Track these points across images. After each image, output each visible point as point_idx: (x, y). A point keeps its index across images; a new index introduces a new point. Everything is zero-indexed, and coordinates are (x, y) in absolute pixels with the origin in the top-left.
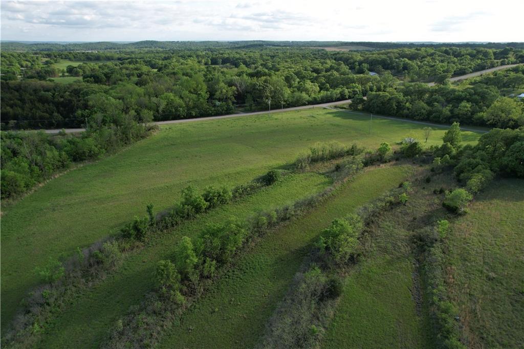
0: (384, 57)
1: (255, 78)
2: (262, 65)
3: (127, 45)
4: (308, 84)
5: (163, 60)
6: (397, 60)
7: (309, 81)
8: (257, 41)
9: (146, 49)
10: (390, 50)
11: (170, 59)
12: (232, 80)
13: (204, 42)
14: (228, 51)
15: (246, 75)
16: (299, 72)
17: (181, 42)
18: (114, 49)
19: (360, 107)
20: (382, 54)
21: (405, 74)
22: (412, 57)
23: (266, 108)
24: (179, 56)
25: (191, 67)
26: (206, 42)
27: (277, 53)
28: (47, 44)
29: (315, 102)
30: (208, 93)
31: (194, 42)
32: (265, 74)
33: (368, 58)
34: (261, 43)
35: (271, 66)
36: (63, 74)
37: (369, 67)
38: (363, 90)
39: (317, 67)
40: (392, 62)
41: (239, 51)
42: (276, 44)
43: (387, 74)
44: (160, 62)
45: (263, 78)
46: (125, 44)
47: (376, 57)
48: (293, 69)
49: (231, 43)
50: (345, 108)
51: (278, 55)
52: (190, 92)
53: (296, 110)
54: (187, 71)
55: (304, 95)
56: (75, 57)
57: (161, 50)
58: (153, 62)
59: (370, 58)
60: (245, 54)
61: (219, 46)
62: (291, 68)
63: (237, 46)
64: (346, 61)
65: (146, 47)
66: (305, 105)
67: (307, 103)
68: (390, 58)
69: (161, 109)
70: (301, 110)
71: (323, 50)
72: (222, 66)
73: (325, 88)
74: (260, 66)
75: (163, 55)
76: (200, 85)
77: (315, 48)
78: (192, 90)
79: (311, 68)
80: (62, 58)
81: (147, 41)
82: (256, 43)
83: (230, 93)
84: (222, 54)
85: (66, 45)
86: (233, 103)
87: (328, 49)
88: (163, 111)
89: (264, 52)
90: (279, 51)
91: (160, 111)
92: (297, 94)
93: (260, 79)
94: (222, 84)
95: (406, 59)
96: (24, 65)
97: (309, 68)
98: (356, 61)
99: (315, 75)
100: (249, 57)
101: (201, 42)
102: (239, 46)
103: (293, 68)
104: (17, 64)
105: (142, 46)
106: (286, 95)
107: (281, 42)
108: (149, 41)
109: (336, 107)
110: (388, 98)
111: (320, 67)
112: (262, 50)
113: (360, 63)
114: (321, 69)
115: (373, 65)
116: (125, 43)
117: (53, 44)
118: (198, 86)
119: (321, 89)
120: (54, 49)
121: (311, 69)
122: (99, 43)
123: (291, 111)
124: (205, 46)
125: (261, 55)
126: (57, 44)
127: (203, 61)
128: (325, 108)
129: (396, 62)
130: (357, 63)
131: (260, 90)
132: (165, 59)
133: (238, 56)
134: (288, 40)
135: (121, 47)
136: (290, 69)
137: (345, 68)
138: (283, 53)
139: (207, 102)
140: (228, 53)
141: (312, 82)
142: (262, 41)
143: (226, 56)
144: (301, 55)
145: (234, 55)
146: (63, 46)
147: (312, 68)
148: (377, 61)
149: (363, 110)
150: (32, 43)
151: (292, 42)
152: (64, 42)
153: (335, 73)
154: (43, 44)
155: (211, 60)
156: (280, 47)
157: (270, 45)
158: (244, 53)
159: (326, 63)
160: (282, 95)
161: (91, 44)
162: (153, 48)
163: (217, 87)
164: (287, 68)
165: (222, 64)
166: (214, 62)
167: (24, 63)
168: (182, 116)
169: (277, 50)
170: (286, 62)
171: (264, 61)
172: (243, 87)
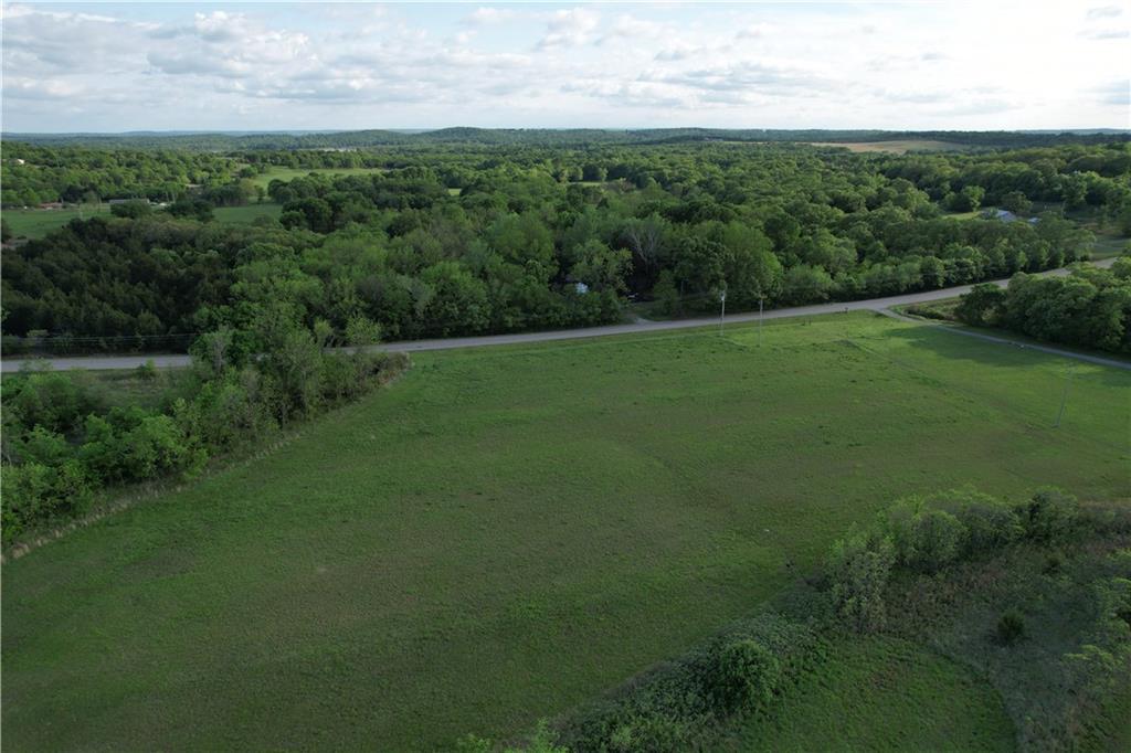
0: (1025, 168)
1: (685, 225)
2: (700, 183)
3: (418, 135)
4: (829, 244)
5: (478, 168)
6: (1067, 177)
7: (826, 230)
8: (689, 129)
9: (453, 145)
10: (1033, 151)
11: (493, 167)
12: (621, 228)
13: (575, 131)
14: (625, 151)
15: (661, 214)
16: (797, 206)
17: (528, 130)
18: (392, 144)
19: (988, 315)
20: (1017, 159)
21: (1100, 214)
22: (1109, 169)
23: (712, 310)
24: (514, 162)
25: (533, 186)
26: (580, 130)
27: (735, 155)
28: (269, 135)
29: (849, 295)
30: (556, 262)
31: (555, 131)
32: (711, 215)
33: (975, 172)
34: (699, 133)
35: (723, 188)
36: (260, 199)
37: (983, 195)
38: (985, 261)
39: (843, 193)
40: (1049, 183)
41: (649, 149)
42: (731, 136)
43: (1054, 215)
44: (471, 174)
45: (708, 225)
46: (414, 135)
47: (999, 169)
48: (780, 198)
49: (632, 132)
50: (940, 317)
51: (738, 161)
52: (509, 258)
53: (797, 319)
54: (522, 197)
55: (819, 274)
56: (301, 162)
57: (483, 146)
58: (456, 174)
59: (984, 172)
60: (662, 158)
61: (606, 140)
62: (775, 194)
63: (645, 139)
64: (917, 177)
65: (454, 141)
66: (819, 301)
67: (826, 297)
68: (1045, 170)
69: (420, 306)
70: (811, 319)
71: (842, 149)
72: (606, 183)
73: (872, 252)
74: (697, 188)
75: (483, 158)
76: (536, 241)
77: (824, 145)
78: (515, 254)
79: (827, 194)
80: (275, 164)
81: (457, 128)
82: (686, 133)
83: (614, 267)
84: (610, 157)
85: (303, 138)
86: (620, 293)
87: (854, 148)
88: (428, 312)
89: (704, 153)
90: (740, 151)
91: (419, 314)
92: (799, 270)
93: (696, 226)
94: (594, 243)
95: (1094, 174)
96: (198, 179)
97: (822, 195)
98: (942, 180)
99: (841, 214)
100: (672, 165)
101: (569, 131)
102: (649, 139)
103: (781, 194)
104: (185, 178)
105: (445, 138)
106: (770, 277)
107: (742, 132)
108: (463, 129)
109: (911, 312)
110: (1092, 295)
111: (851, 193)
112: (700, 149)
113: (957, 185)
114: (857, 199)
115: (998, 191)
116: (416, 133)
117: (279, 136)
118: (529, 243)
119: (862, 255)
120: (279, 144)
121: (828, 198)
122: (365, 133)
123: (781, 321)
124: (577, 140)
125: (699, 160)
126: (286, 135)
127: (566, 172)
128: (879, 315)
129: (1065, 183)
130: (947, 185)
131: (697, 261)
132: (486, 166)
133: (645, 162)
134: (759, 128)
135: (406, 141)
136: (773, 199)
137: (919, 198)
138: (750, 156)
139: (550, 288)
140: (623, 155)
141: (834, 234)
142: (702, 130)
143: (617, 161)
144: (794, 162)
145: (635, 159)
146: (297, 139)
147: (832, 195)
148: (1008, 178)
149: (1000, 326)
150: (243, 134)
151: (768, 131)
152: (300, 132)
153: (898, 211)
154: (262, 136)
155: (584, 169)
156: (741, 143)
157: (718, 138)
158: (659, 155)
159: (866, 184)
160: (759, 275)
161: (349, 134)
162: (469, 142)
163: (578, 249)
164: (765, 194)
165: (608, 179)
166: (591, 174)
167: (199, 175)
168: (479, 329)
169: (734, 148)
170: (761, 177)
171: (704, 174)
172: (652, 248)
